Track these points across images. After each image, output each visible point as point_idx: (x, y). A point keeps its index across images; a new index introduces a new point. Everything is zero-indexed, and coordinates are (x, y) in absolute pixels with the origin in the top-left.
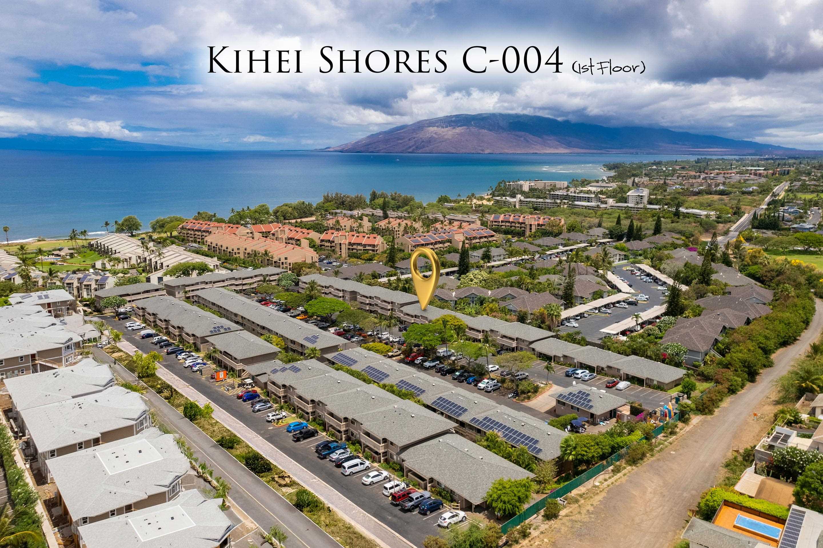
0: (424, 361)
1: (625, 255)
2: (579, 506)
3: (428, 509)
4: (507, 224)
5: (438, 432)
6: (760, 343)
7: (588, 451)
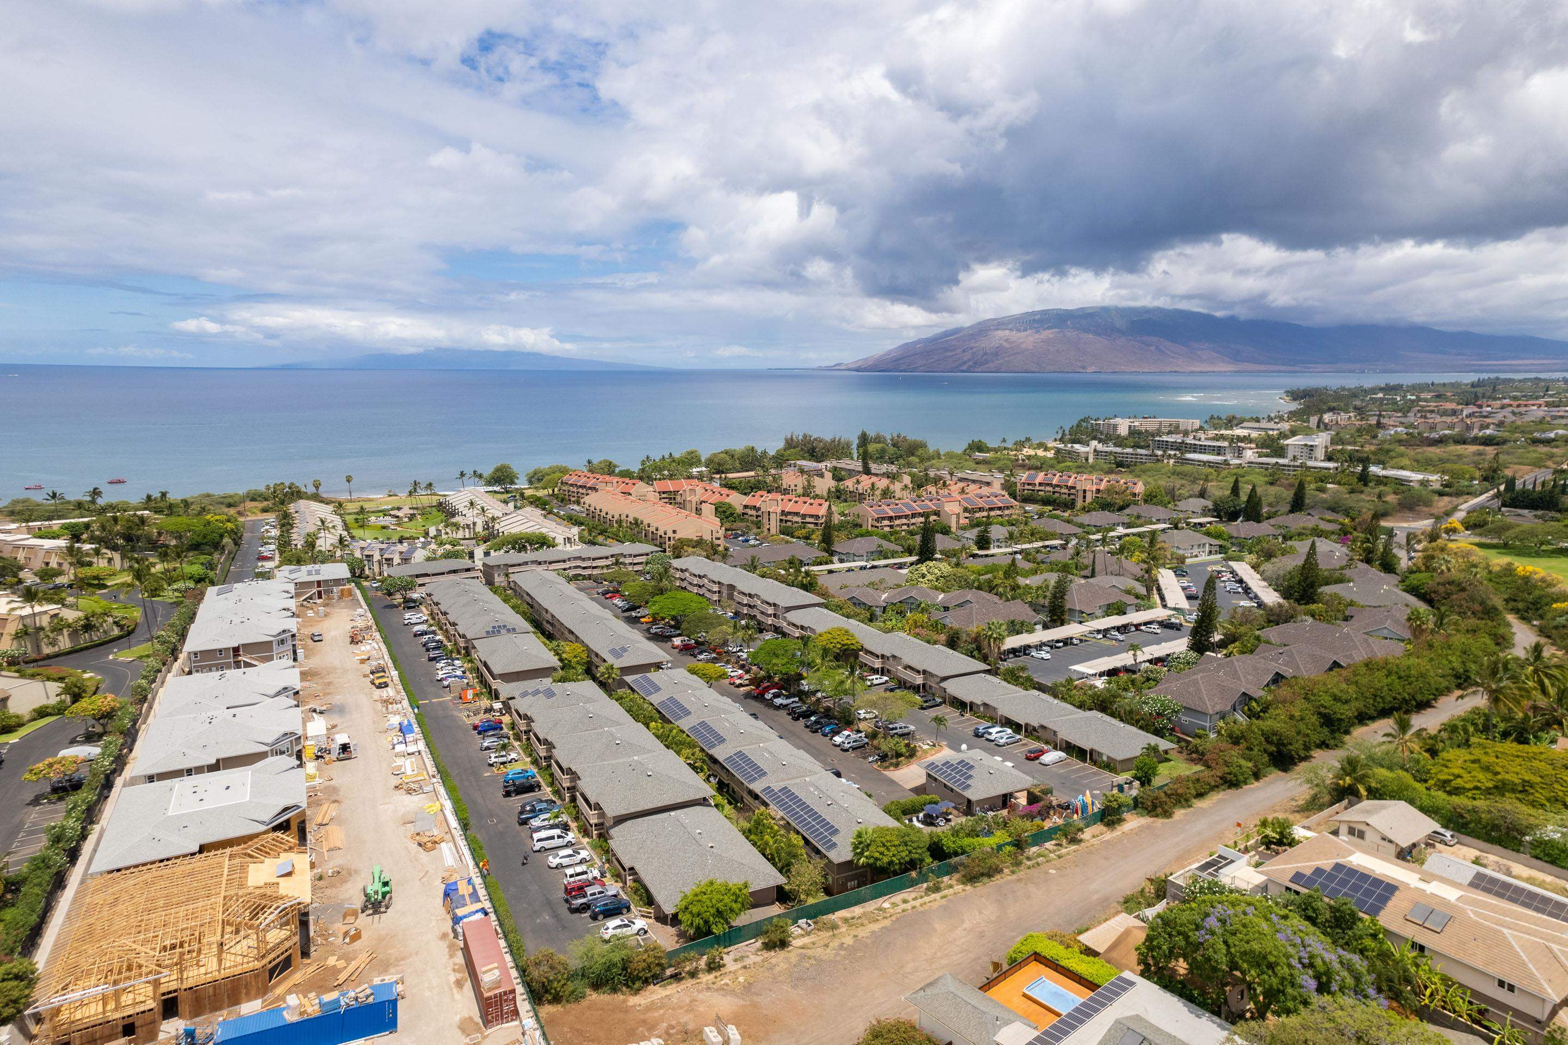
0: (776, 696)
1: (1220, 546)
2: (834, 935)
3: (602, 912)
4: (1048, 488)
5: (679, 801)
6: (1322, 706)
7: (886, 852)
